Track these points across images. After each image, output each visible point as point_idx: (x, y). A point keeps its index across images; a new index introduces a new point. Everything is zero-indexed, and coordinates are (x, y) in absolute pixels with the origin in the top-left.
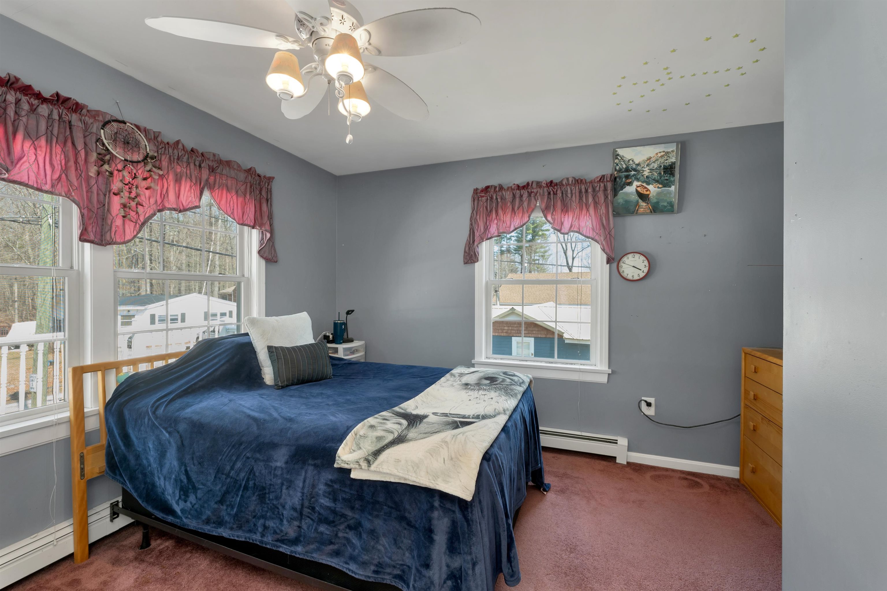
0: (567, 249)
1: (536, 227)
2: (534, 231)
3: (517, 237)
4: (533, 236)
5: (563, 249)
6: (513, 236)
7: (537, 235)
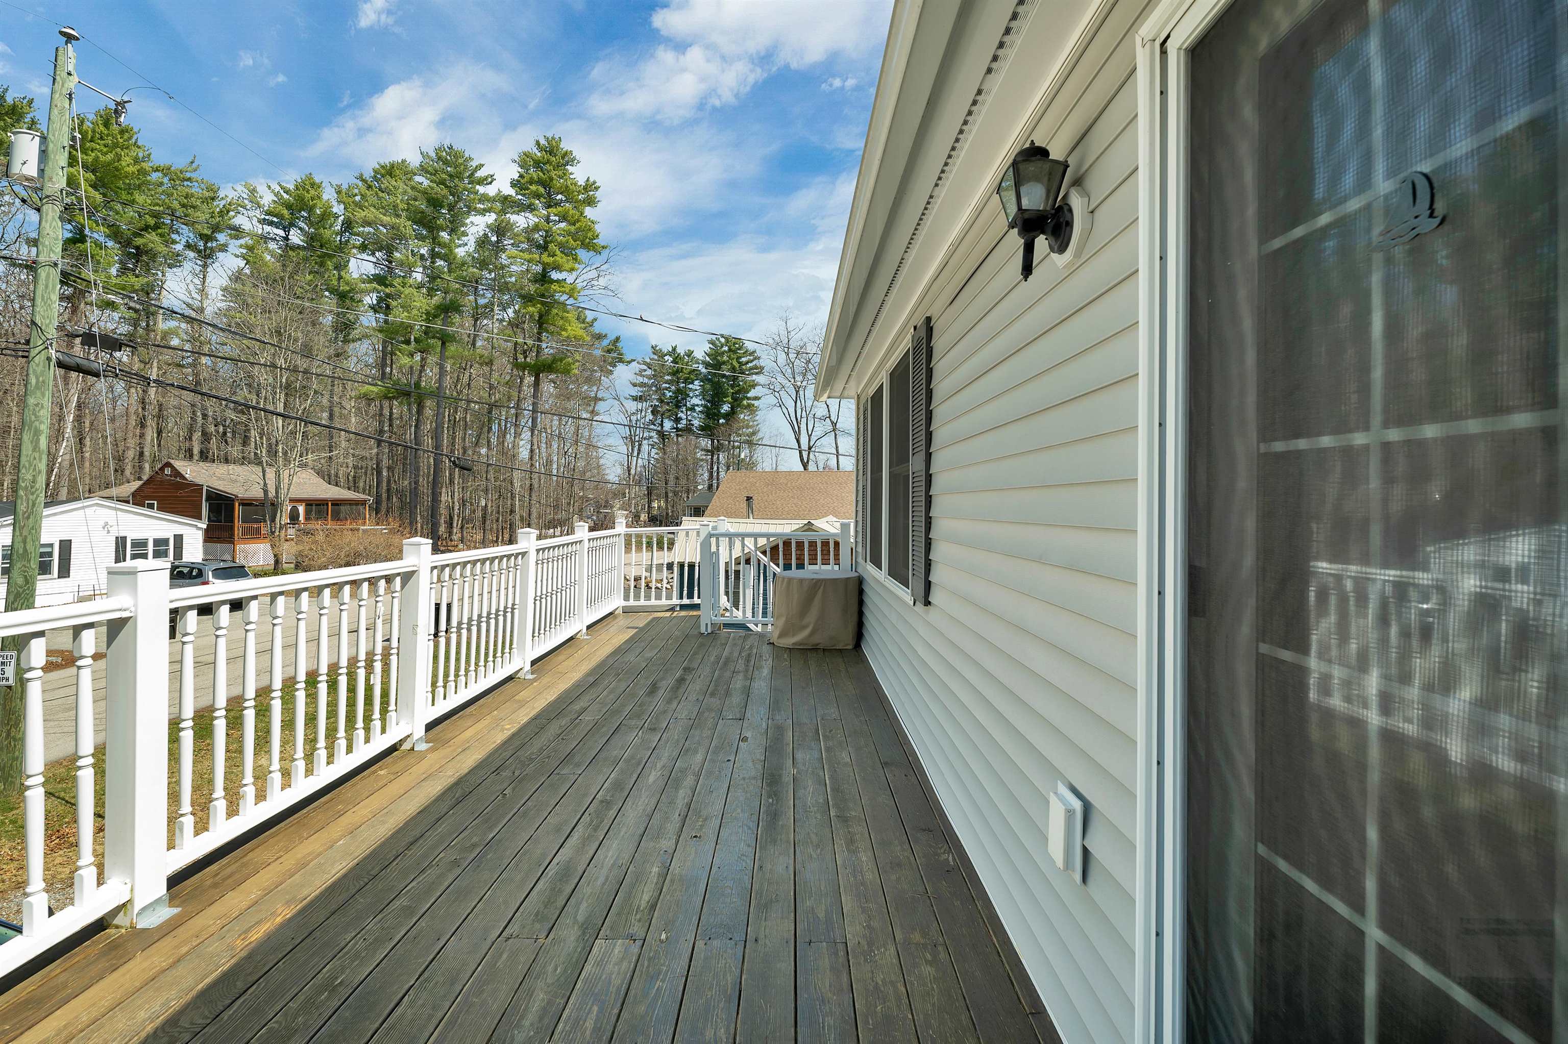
0: (799, 431)
1: (738, 392)
2: (735, 399)
3: (705, 406)
4: (732, 408)
5: (793, 428)
6: (697, 405)
7: (739, 406)
